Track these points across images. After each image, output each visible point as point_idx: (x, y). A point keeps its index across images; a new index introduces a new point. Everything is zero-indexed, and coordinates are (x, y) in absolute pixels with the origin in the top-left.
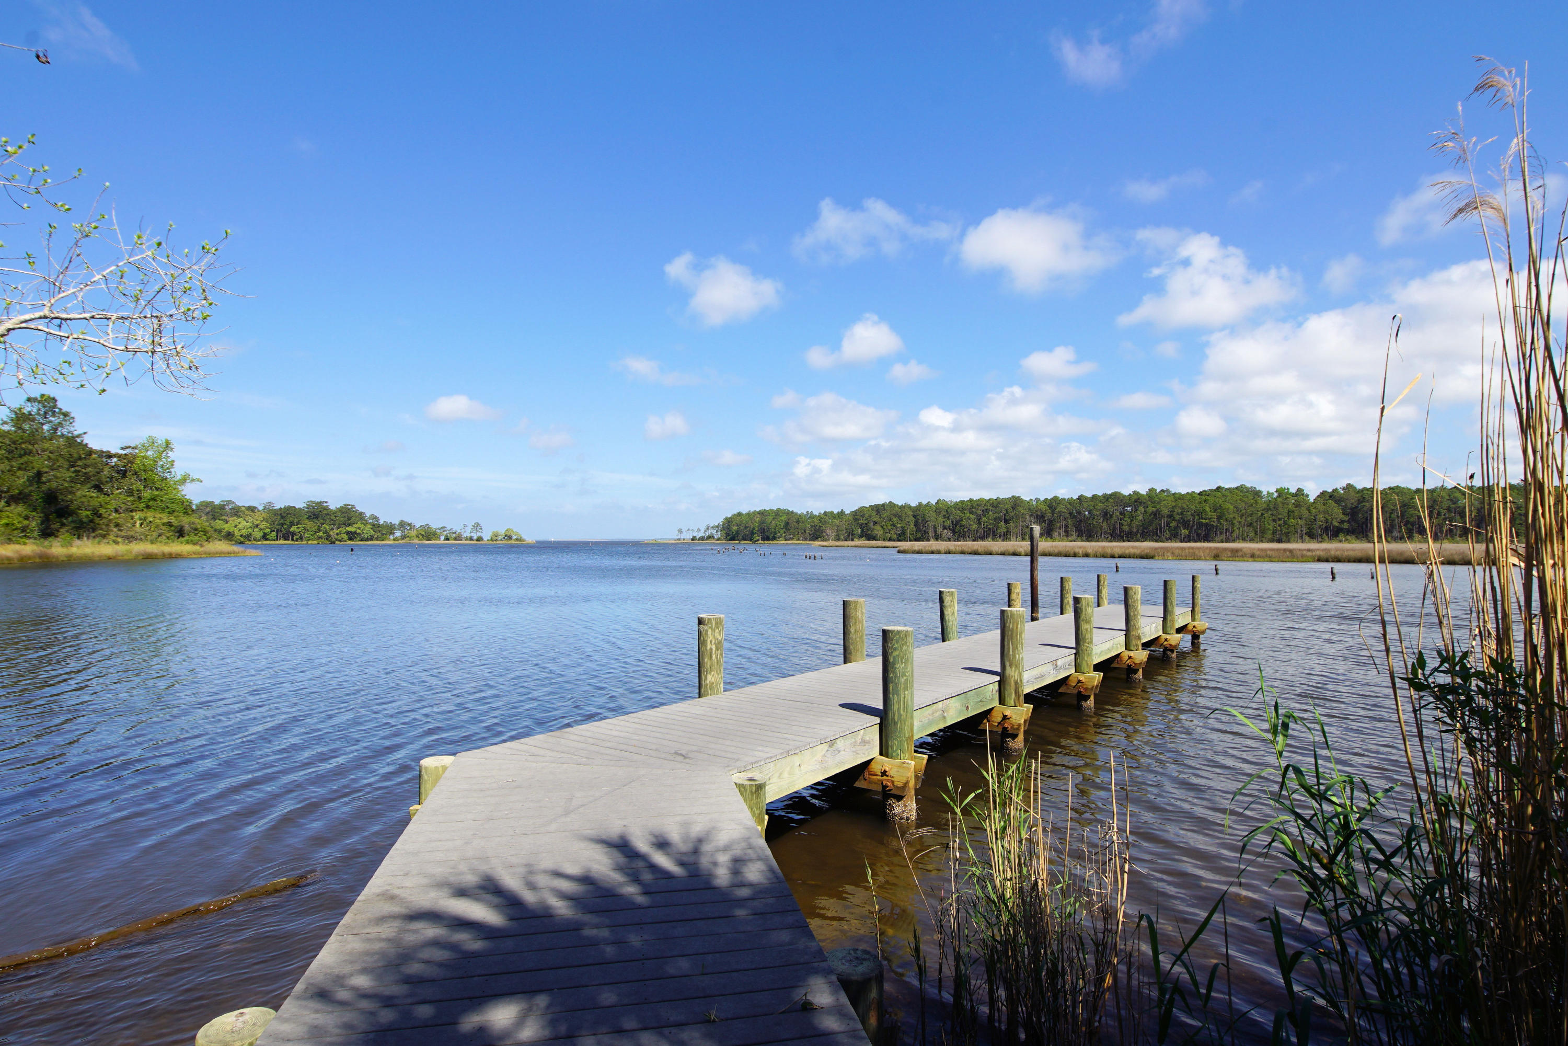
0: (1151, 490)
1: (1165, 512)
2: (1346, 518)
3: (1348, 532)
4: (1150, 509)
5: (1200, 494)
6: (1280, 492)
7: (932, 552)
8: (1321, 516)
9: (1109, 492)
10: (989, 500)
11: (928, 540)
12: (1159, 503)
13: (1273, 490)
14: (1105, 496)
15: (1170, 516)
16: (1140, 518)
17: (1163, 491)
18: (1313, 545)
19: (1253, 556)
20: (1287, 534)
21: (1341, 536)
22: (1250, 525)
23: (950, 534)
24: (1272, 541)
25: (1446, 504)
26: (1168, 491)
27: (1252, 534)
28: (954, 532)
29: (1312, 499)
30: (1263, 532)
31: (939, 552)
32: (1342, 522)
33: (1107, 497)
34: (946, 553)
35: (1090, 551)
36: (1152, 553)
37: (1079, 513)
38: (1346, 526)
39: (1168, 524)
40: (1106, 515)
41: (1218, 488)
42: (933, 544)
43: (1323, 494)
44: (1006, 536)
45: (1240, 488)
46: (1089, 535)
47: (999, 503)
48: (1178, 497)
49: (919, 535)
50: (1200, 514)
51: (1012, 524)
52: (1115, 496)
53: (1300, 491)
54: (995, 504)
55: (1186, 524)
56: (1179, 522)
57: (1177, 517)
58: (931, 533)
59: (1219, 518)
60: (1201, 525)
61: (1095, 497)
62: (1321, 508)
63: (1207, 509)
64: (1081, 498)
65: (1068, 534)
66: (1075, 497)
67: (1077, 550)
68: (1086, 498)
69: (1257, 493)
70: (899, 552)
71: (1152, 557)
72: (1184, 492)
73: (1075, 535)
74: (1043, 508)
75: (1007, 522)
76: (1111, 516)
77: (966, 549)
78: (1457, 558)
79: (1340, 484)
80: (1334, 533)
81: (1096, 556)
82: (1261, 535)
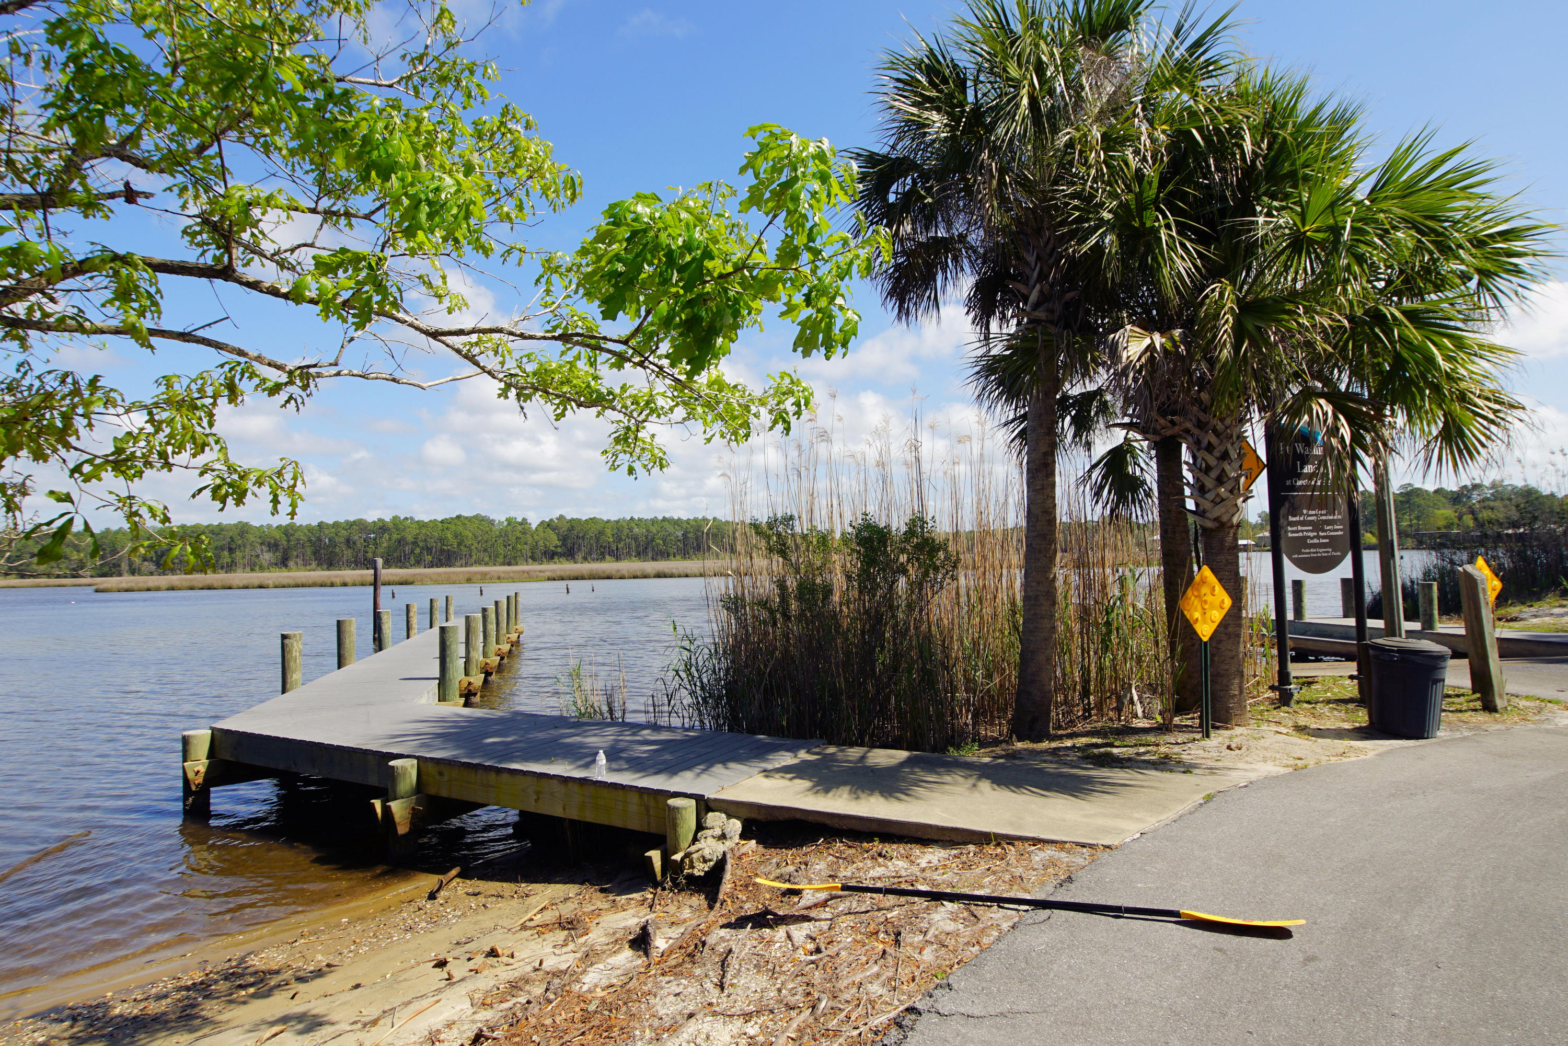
0: (395, 518)
1: (410, 538)
2: (559, 543)
3: (561, 555)
4: (395, 536)
5: (442, 522)
6: (510, 521)
7: (149, 590)
8: (541, 543)
9: (352, 519)
10: (208, 526)
11: (120, 575)
12: (404, 530)
13: (503, 519)
14: (347, 522)
15: (415, 543)
16: (385, 545)
17: (406, 519)
18: (536, 567)
19: (499, 578)
20: (515, 558)
21: (556, 559)
22: (485, 550)
23: (153, 567)
24: (503, 564)
25: (626, 531)
26: (412, 518)
27: (487, 559)
28: (158, 564)
29: (534, 526)
30: (497, 556)
31: (158, 589)
32: (556, 547)
33: (350, 525)
34: (168, 589)
35: (348, 580)
36: (411, 580)
37: (320, 540)
38: (559, 550)
39: (412, 552)
40: (348, 542)
41: (459, 517)
42: (126, 580)
43: (542, 523)
44: (230, 567)
45: (476, 517)
46: (330, 562)
47: (222, 530)
48: (421, 525)
49: (106, 569)
50: (441, 540)
51: (238, 554)
52: (360, 525)
53: (524, 519)
54: (217, 531)
55: (429, 550)
56: (422, 549)
57: (421, 544)
58: (124, 566)
59: (459, 544)
60: (442, 551)
61: (336, 525)
62: (542, 534)
63: (449, 536)
64: (321, 525)
65: (306, 564)
66: (315, 523)
67: (334, 580)
68: (327, 525)
69: (492, 522)
70: (97, 591)
71: (412, 583)
72: (426, 520)
73: (314, 564)
74: (278, 535)
75: (231, 551)
76: (354, 543)
77: (196, 584)
78: (639, 574)
79: (555, 515)
80: (550, 555)
81: (354, 585)
82: (494, 559)
